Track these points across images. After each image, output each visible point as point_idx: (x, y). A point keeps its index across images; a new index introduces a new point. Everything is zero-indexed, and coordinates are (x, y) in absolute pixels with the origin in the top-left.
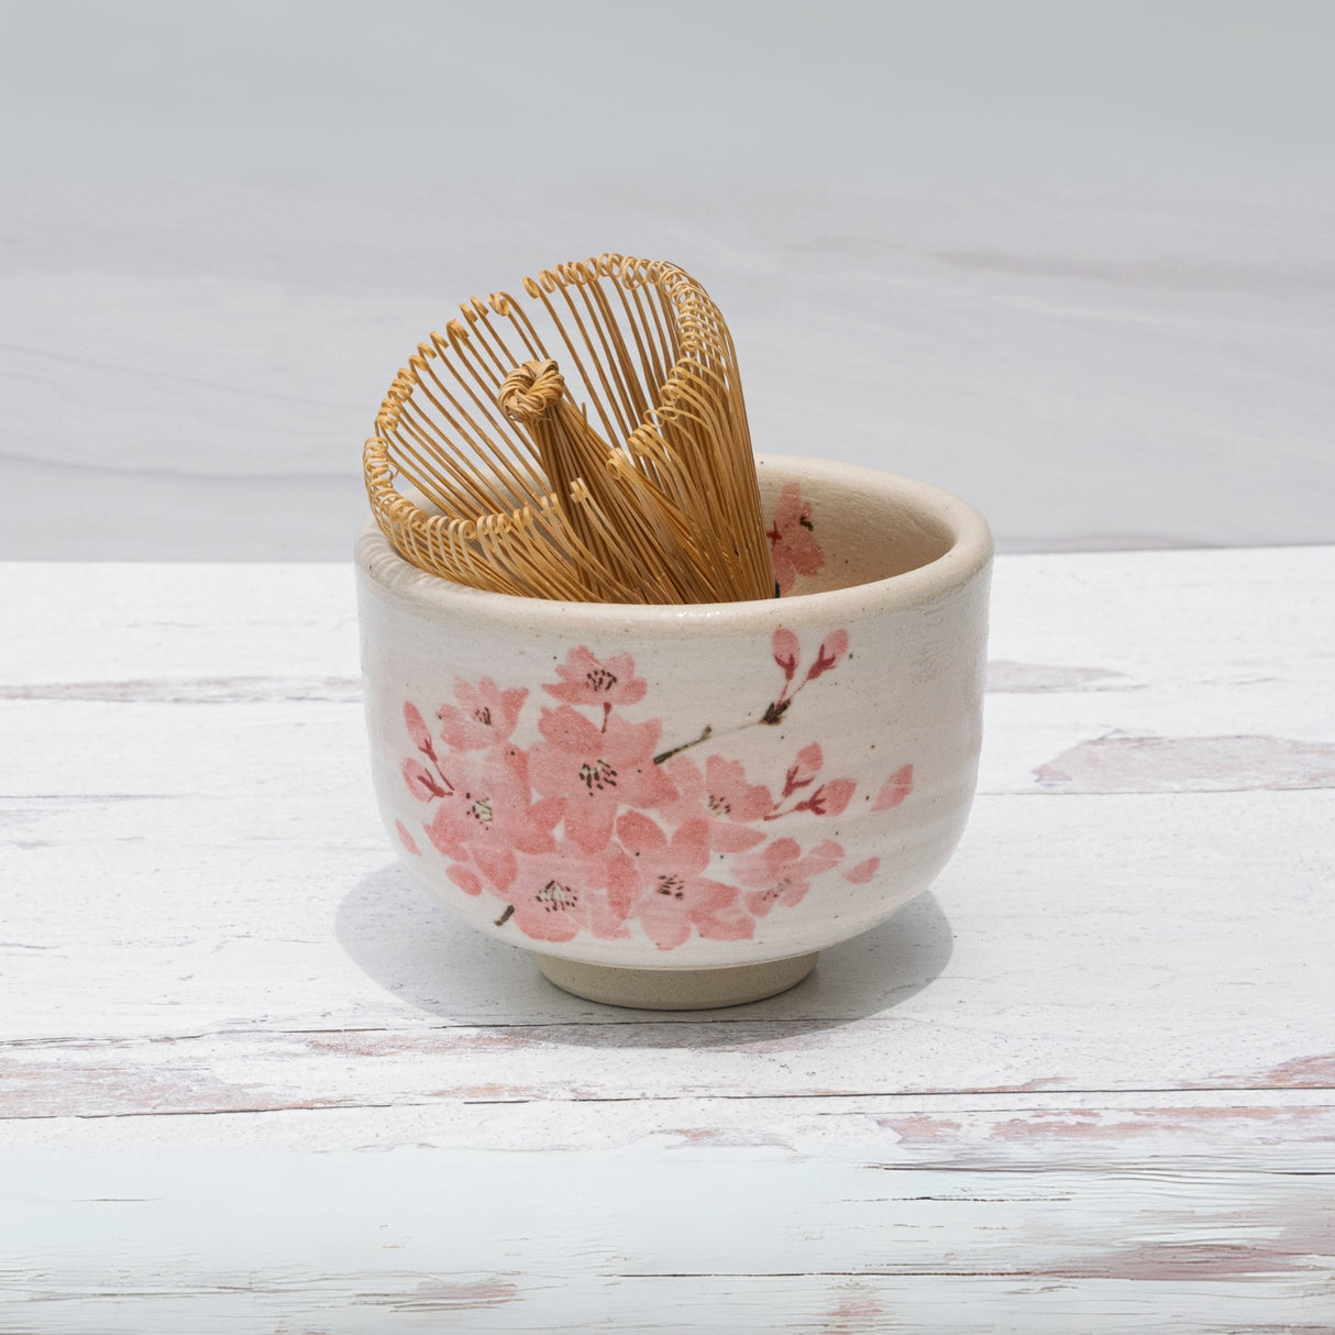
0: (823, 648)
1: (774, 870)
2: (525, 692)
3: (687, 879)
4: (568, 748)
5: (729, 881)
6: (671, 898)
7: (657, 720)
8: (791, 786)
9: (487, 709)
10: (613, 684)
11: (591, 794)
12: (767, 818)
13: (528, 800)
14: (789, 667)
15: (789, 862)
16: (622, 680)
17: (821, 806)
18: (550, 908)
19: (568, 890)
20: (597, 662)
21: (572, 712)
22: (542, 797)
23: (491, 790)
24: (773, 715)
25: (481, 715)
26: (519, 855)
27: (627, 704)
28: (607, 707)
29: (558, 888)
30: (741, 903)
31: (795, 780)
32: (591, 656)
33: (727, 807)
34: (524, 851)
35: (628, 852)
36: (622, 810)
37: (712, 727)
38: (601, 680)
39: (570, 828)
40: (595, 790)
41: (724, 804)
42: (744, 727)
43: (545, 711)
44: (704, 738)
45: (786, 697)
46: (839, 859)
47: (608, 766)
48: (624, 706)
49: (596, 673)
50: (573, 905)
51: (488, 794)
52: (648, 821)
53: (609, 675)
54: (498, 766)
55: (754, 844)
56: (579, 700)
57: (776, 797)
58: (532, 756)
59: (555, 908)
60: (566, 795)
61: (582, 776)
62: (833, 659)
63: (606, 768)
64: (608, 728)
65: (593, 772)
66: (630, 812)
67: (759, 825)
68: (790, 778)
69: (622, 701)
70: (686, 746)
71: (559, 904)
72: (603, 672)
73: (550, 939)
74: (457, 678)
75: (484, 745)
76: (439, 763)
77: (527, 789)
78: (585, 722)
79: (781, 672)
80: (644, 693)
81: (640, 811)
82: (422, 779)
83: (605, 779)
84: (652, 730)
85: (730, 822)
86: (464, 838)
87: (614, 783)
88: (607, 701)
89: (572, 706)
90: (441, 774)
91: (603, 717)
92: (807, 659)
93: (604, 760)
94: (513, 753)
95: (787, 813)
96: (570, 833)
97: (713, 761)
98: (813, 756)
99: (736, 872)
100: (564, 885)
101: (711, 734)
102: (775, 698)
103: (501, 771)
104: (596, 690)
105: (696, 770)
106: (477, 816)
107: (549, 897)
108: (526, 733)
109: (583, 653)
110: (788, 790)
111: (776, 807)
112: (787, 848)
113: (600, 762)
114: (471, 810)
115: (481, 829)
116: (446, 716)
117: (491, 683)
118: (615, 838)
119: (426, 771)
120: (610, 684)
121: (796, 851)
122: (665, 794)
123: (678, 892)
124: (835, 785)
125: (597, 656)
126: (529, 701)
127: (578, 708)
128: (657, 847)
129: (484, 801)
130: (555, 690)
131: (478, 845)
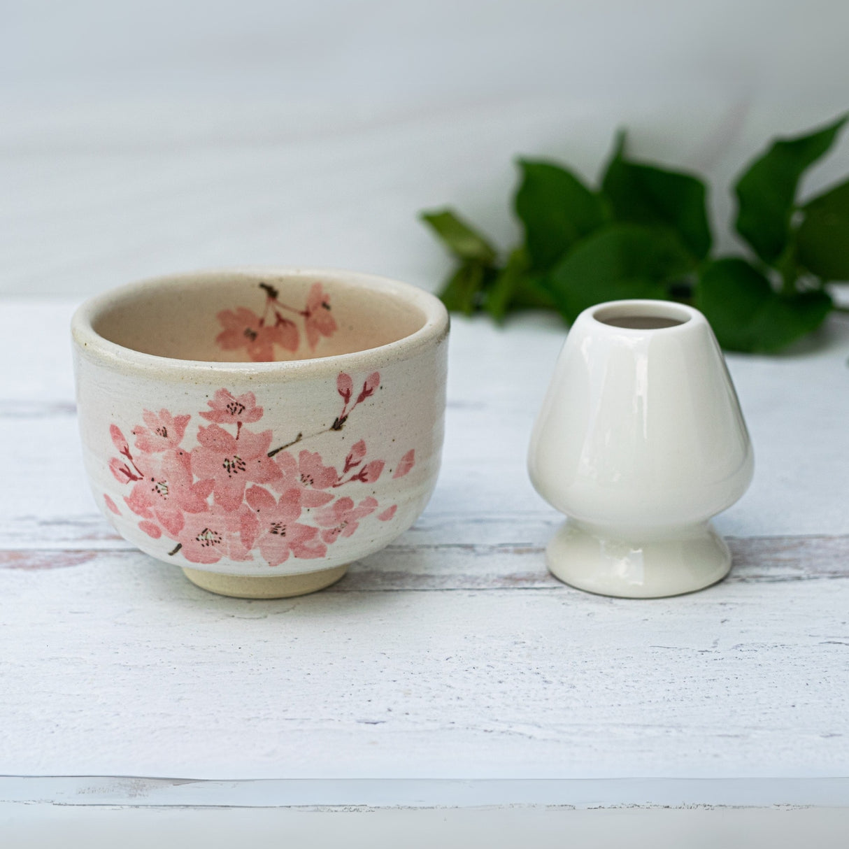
0: (365, 384)
1: (339, 516)
2: (189, 417)
3: (288, 525)
4: (216, 449)
5: (313, 524)
6: (278, 536)
7: (269, 431)
8: (348, 467)
9: (164, 428)
10: (243, 410)
11: (230, 476)
12: (335, 486)
13: (191, 481)
14: (347, 396)
15: (347, 511)
16: (248, 408)
17: (365, 477)
18: (205, 545)
19: (216, 533)
20: (233, 397)
21: (217, 428)
22: (199, 480)
23: (168, 476)
24: (338, 425)
25: (161, 432)
26: (185, 514)
27: (251, 422)
28: (240, 424)
29: (210, 533)
30: (319, 537)
31: (350, 463)
32: (229, 394)
33: (311, 480)
34: (189, 511)
35: (253, 510)
36: (249, 485)
37: (302, 433)
38: (236, 408)
39: (217, 497)
40: (232, 474)
41: (310, 478)
42: (321, 433)
43: (201, 428)
44: (297, 440)
45: (345, 414)
46: (376, 507)
47: (240, 459)
48: (250, 423)
49: (232, 404)
50: (219, 542)
51: (165, 478)
52: (265, 491)
53: (240, 405)
54: (172, 461)
55: (327, 501)
56: (222, 421)
57: (340, 473)
58: (194, 455)
59: (208, 545)
60: (214, 477)
61: (224, 466)
62: (371, 390)
63: (239, 461)
64: (240, 437)
65: (231, 463)
66: (254, 486)
67: (330, 490)
68: (347, 462)
69: (248, 421)
70: (287, 446)
71: (210, 542)
72: (237, 404)
73: (203, 562)
74: (144, 410)
75: (163, 449)
76: (134, 461)
77: (191, 475)
78: (226, 434)
79: (342, 399)
80: (262, 415)
81: (260, 485)
82: (122, 470)
83: (239, 467)
84: (267, 437)
85: (313, 489)
86: (150, 505)
87: (244, 470)
88: (239, 421)
89: (218, 424)
90: (135, 467)
91: (237, 430)
92: (357, 391)
93: (238, 456)
94: (181, 454)
95: (346, 482)
96: (217, 500)
97: (302, 454)
98: (361, 448)
99: (317, 519)
100: (213, 531)
101: (301, 438)
102: (338, 415)
103: (174, 465)
104: (232, 414)
105: (294, 460)
106: (159, 492)
107: (204, 538)
108: (189, 442)
109: (224, 393)
110: (346, 469)
111: (340, 479)
112: (346, 503)
113: (235, 457)
114: (154, 488)
115: (161, 499)
116: (138, 433)
117: (167, 413)
118: (245, 502)
119: (125, 465)
120: (241, 410)
121: (351, 504)
122: (274, 475)
123: (282, 532)
124: (373, 464)
125: (232, 394)
126: (191, 422)
127: (221, 426)
128: (270, 506)
129: (163, 482)
130: (207, 415)
131: (160, 509)
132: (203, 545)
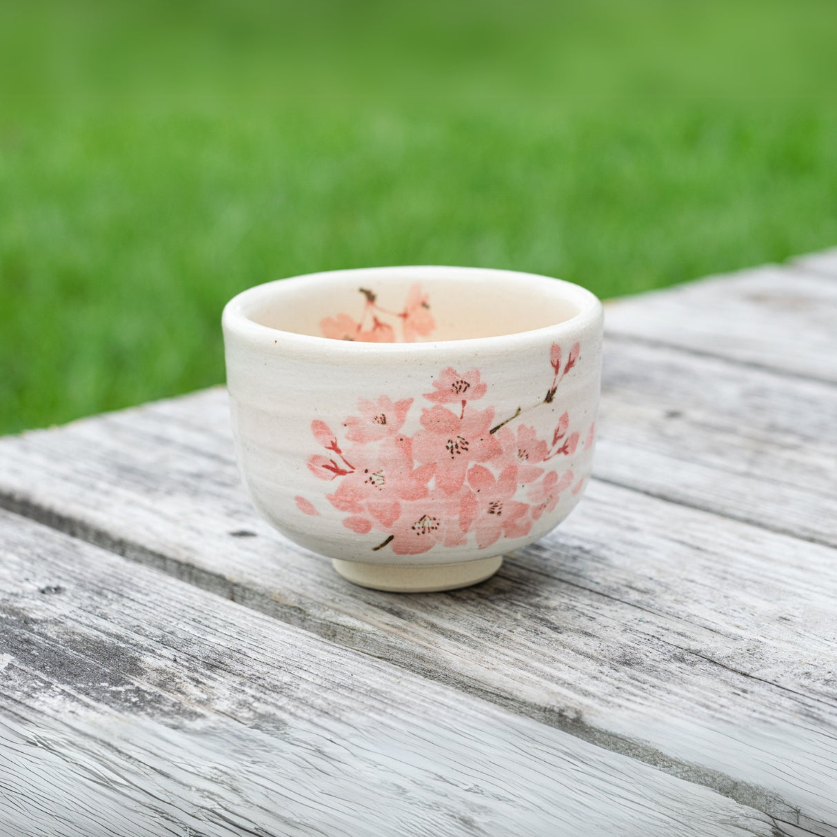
0: (570, 354)
1: (546, 490)
2: (411, 400)
3: (504, 503)
4: (440, 431)
5: (525, 500)
6: (495, 515)
7: (492, 407)
8: (556, 438)
9: (383, 415)
10: (468, 388)
11: (453, 458)
12: (545, 460)
13: (411, 468)
14: (557, 367)
15: (553, 485)
16: (473, 385)
17: (567, 450)
18: (420, 533)
19: (435, 519)
20: (458, 376)
21: (442, 408)
22: (420, 464)
23: (385, 465)
24: (549, 397)
25: (379, 419)
26: (403, 502)
27: (475, 399)
28: (464, 403)
29: (428, 519)
30: (529, 514)
31: (558, 435)
32: (454, 373)
33: (527, 455)
34: (408, 499)
35: (473, 490)
36: (471, 465)
37: (521, 407)
38: (461, 386)
39: (438, 481)
40: (455, 455)
41: (525, 453)
42: (536, 406)
43: (424, 410)
44: (517, 415)
45: (556, 385)
46: (571, 481)
47: (463, 439)
48: (474, 401)
49: (458, 382)
50: (436, 528)
51: (382, 468)
52: (485, 470)
53: (465, 383)
54: (391, 449)
55: (539, 476)
56: (446, 401)
57: (549, 446)
58: (415, 439)
59: (423, 533)
60: (437, 461)
61: (447, 447)
62: (574, 361)
63: (462, 441)
64: (464, 415)
65: (454, 444)
66: (476, 466)
67: (541, 464)
68: (556, 434)
69: (472, 398)
70: (507, 421)
71: (427, 529)
72: (462, 382)
73: (412, 553)
74: (359, 399)
75: (380, 437)
76: (343, 454)
77: (411, 460)
78: (450, 414)
79: (553, 370)
80: (485, 391)
81: (481, 464)
82: (327, 467)
83: (462, 448)
84: (489, 415)
85: (528, 464)
86: (362, 497)
87: (467, 449)
88: (464, 399)
89: (442, 405)
90: (345, 461)
91: (461, 409)
92: (564, 362)
93: (461, 436)
94: (401, 440)
95: (553, 456)
96: (439, 485)
97: (521, 428)
98: (564, 420)
99: (529, 495)
100: (432, 516)
101: (520, 412)
102: (550, 387)
103: (394, 451)
104: (457, 393)
105: (512, 434)
106: (373, 483)
107: (421, 525)
108: (412, 424)
109: (450, 371)
110: (554, 442)
111: (549, 453)
112: (552, 476)
113: (458, 437)
114: (368, 479)
115: (376, 491)
116: (350, 424)
117: (387, 398)
118: (466, 483)
119: (331, 461)
120: (466, 388)
121: (556, 478)
122: (495, 452)
123: (499, 511)
124: (572, 437)
125: (458, 372)
126: (413, 406)
127: (445, 406)
128: (489, 485)
129: (378, 473)
130: (432, 397)
131: (373, 500)
132: (418, 534)
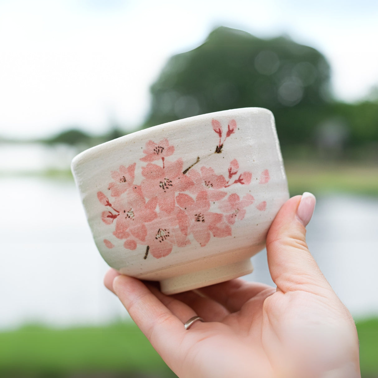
0: (229, 126)
1: (233, 205)
2: (135, 164)
3: (204, 214)
4: (154, 178)
5: (219, 211)
6: (201, 222)
7: (180, 158)
9: (124, 177)
10: (163, 150)
11: (165, 192)
12: (226, 187)
13: (144, 203)
14: (220, 133)
15: (237, 202)
16: (166, 148)
17: (242, 181)
18: (161, 240)
19: (166, 230)
20: (156, 144)
21: (152, 164)
22: (149, 199)
23: (132, 205)
24: (219, 150)
25: (122, 180)
26: (146, 224)
28: (163, 159)
29: (162, 231)
30: (225, 220)
32: (153, 143)
33: (211, 184)
34: (148, 221)
35: (182, 209)
36: (177, 194)
37: (199, 157)
38: (159, 150)
39: (161, 207)
40: (166, 190)
41: (210, 184)
42: (210, 155)
43: (143, 168)
44: (198, 161)
45: (221, 143)
46: (253, 201)
47: (168, 180)
48: (169, 157)
49: (156, 148)
50: (169, 236)
51: (131, 207)
52: (186, 195)
53: (161, 147)
55: (224, 196)
56: (153, 160)
57: (227, 179)
58: (142, 185)
59: (163, 240)
60: (157, 195)
61: (160, 186)
62: (233, 130)
63: (168, 181)
64: (165, 166)
65: (164, 184)
66: (179, 194)
67: (223, 189)
68: (230, 172)
69: (167, 155)
70: (192, 165)
71: (164, 237)
72: (159, 147)
73: (164, 256)
74: (111, 172)
75: (126, 190)
76: (113, 206)
77: (143, 198)
78: (157, 166)
79: (217, 135)
80: (174, 150)
81: (183, 192)
82: (108, 216)
83: (169, 185)
84: (180, 164)
85: (214, 190)
86: (127, 228)
87: (172, 185)
88: (162, 157)
90: (114, 209)
91: (163, 163)
92: (225, 130)
93: (167, 178)
94: (136, 188)
95: (232, 184)
96: (161, 209)
97: (202, 169)
98: (235, 163)
99: (220, 208)
100: (164, 229)
101: (200, 159)
102: (218, 144)
103: (133, 196)
104: (158, 154)
105: (198, 173)
106: (129, 217)
107: (159, 236)
108: (139, 178)
109: (150, 143)
110: (231, 175)
111: (228, 183)
112: (235, 196)
113: (165, 179)
114: (126, 216)
115: (132, 221)
116: (111, 187)
117: (123, 167)
118: (177, 205)
119: (109, 212)
120: (162, 150)
121: (238, 197)
122: (189, 184)
123: (203, 219)
124: (245, 174)
125: (155, 142)
126: (136, 167)
127: (153, 163)
128: (191, 204)
129: (130, 210)
130: (144, 159)
131: (132, 227)
132: (160, 242)
